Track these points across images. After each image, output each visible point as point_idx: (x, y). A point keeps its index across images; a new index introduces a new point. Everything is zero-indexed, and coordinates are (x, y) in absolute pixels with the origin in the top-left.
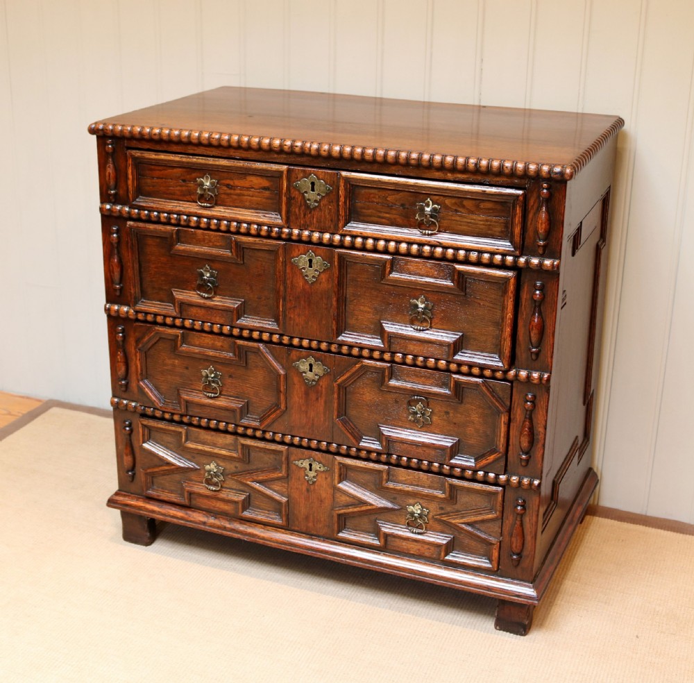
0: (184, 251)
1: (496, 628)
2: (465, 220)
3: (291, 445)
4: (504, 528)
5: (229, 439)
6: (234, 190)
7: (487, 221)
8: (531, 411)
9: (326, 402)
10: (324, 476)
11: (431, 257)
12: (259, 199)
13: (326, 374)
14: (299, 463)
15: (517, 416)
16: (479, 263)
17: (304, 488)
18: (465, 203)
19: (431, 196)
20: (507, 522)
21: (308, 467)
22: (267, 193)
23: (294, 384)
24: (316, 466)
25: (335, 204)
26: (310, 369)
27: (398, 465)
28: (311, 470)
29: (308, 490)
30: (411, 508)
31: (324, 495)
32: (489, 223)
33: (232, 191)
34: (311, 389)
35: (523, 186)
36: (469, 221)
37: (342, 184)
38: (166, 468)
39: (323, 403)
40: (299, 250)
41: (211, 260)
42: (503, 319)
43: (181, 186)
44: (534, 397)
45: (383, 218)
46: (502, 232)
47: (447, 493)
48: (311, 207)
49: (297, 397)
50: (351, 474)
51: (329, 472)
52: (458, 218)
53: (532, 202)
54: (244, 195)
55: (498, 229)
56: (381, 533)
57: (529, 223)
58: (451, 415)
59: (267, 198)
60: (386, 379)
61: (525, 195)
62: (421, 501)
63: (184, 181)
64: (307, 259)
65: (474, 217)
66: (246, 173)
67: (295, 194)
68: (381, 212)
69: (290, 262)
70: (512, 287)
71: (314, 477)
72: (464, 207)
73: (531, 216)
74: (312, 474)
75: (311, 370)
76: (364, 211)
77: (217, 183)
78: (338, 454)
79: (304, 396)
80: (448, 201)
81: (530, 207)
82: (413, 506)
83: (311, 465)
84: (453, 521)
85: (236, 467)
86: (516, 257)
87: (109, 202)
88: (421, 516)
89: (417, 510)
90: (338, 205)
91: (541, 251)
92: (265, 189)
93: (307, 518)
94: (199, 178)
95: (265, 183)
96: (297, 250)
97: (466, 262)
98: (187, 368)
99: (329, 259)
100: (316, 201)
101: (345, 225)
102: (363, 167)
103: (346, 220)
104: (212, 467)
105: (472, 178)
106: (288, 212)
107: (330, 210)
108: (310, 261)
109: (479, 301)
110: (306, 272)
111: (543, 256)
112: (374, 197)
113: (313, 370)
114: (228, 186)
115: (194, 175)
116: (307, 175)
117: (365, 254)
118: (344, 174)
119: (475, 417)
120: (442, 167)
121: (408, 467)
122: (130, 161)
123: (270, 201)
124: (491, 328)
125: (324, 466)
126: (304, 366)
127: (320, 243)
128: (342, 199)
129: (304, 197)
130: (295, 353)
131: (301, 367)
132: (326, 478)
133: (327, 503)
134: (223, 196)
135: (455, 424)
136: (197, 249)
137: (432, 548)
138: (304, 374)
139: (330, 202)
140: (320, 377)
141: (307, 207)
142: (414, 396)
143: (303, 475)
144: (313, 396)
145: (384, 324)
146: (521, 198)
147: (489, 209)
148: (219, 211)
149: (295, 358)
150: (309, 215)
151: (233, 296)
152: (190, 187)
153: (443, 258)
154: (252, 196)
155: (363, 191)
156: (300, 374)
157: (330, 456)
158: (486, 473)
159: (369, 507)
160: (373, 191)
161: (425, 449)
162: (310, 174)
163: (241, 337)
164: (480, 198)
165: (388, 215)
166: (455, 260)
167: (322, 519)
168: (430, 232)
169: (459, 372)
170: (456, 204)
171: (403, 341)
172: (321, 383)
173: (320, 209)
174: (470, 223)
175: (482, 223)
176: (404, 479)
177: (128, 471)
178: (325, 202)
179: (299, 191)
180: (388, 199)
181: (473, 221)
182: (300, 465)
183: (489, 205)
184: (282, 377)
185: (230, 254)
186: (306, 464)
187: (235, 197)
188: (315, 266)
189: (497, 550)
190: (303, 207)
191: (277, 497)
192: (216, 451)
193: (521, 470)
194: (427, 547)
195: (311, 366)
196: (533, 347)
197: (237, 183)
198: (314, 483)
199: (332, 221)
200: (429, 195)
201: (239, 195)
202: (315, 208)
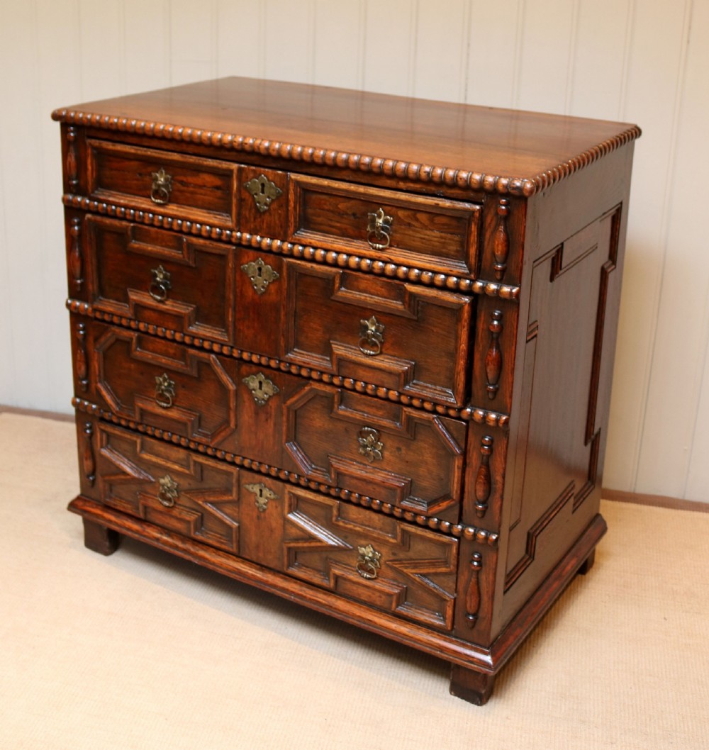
0: (138, 249)
1: (451, 694)
2: (418, 235)
3: (242, 467)
4: (459, 584)
5: (181, 454)
6: (188, 187)
7: (441, 237)
8: (488, 457)
9: (275, 424)
10: (274, 505)
11: (382, 274)
12: (211, 198)
13: (277, 395)
14: (250, 487)
15: (473, 461)
16: (431, 285)
17: (255, 514)
18: (419, 216)
19: (384, 206)
20: (462, 577)
21: (258, 493)
22: (219, 193)
23: (244, 402)
24: (266, 492)
25: (284, 208)
26: (259, 386)
27: (348, 501)
28: (261, 495)
29: (258, 518)
30: (362, 550)
31: (274, 525)
32: (443, 240)
33: (185, 189)
34: (260, 409)
35: (479, 201)
36: (422, 236)
37: (291, 187)
38: (123, 477)
39: (272, 425)
40: (248, 257)
41: (165, 261)
42: (456, 349)
43: (137, 180)
44: (492, 441)
45: (334, 227)
46: (457, 251)
47: (399, 538)
48: (262, 211)
49: (247, 417)
50: (302, 505)
51: (279, 500)
52: (411, 233)
53: (489, 219)
54: (196, 193)
55: (454, 248)
56: (331, 574)
57: (486, 243)
58: (403, 452)
59: (220, 198)
60: (336, 406)
61: (481, 211)
62: (373, 544)
63: (140, 174)
64: (257, 267)
65: (428, 232)
66: (198, 170)
67: (245, 195)
68: (331, 220)
69: (240, 269)
70: (466, 315)
71: (265, 504)
72: (417, 220)
73: (487, 236)
74: (262, 500)
75: (260, 388)
76: (314, 218)
77: (172, 179)
78: (288, 481)
79: (254, 415)
80: (401, 213)
81: (487, 225)
82: (365, 548)
83: (261, 491)
84: (405, 570)
85: (189, 484)
86: (473, 281)
87: (71, 192)
88: (372, 560)
89: (368, 551)
90: (288, 210)
91: (498, 277)
92: (218, 188)
93: (258, 547)
94: (154, 172)
95: (217, 182)
96: (246, 257)
97: (418, 282)
98: (142, 374)
99: (278, 268)
100: (266, 204)
101: (295, 232)
102: (313, 170)
103: (295, 227)
104: (166, 481)
105: (424, 188)
106: (239, 214)
107: (280, 215)
108: (260, 269)
109: (432, 328)
110: (256, 281)
111: (501, 282)
112: (325, 204)
113: (263, 389)
114: (182, 182)
115: (150, 169)
116: (257, 176)
117: (315, 265)
118: (293, 176)
119: (428, 457)
120: (393, 175)
121: (358, 505)
122: (89, 151)
123: (221, 201)
124: (444, 359)
125: (275, 494)
126: (253, 383)
127: (269, 251)
128: (292, 204)
129: (254, 198)
130: (244, 368)
131: (251, 384)
132: (276, 507)
133: (278, 534)
134: (177, 193)
135: (407, 462)
136: (150, 248)
137: (383, 597)
138: (253, 392)
139: (281, 206)
140: (270, 396)
141: (257, 210)
142: (365, 427)
143: (254, 501)
144: (263, 417)
145: (333, 346)
146: (477, 214)
147: (444, 224)
148: (172, 209)
149: (245, 373)
150: (259, 220)
151: (187, 301)
152: (146, 181)
153: (394, 276)
154: (205, 195)
155: (314, 196)
156: (250, 391)
157: (281, 484)
158: (440, 521)
159: (319, 544)
160: (324, 197)
161: (375, 486)
162: (260, 175)
163: (193, 346)
164: (434, 212)
165: (338, 225)
166: (406, 279)
167: (273, 551)
168: (381, 246)
169: (410, 405)
170: (408, 216)
171: (351, 366)
172: (270, 403)
173: (270, 214)
174: (424, 239)
175: (436, 239)
176: (355, 517)
177: (88, 476)
178: (275, 206)
179: (250, 193)
180: (339, 206)
181: (426, 237)
182: (250, 489)
183: (444, 220)
184: (232, 393)
185: (181, 256)
186: (256, 489)
187: (189, 195)
188: (264, 275)
189: (452, 607)
190: (253, 211)
191: (228, 521)
192: (169, 465)
193: (477, 522)
194: (378, 594)
195: (260, 383)
196: (491, 385)
197: (191, 179)
198: (264, 510)
199: (281, 227)
200: (381, 205)
201: (192, 193)
202: (265, 212)
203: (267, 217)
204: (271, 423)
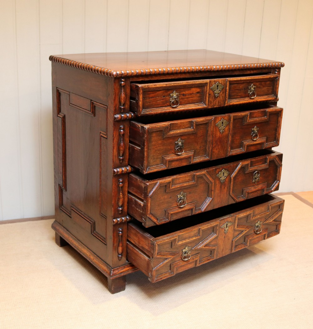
2: (262, 90)
6: (186, 96)
7: (268, 89)
12: (196, 98)
17: (223, 237)
18: (262, 83)
22: (198, 95)
23: (217, 185)
24: (229, 224)
25: (224, 93)
28: (227, 227)
29: (225, 237)
34: (222, 185)
37: (228, 84)
40: (219, 119)
43: (163, 99)
45: (238, 95)
46: (271, 92)
47: (270, 211)
49: (217, 191)
51: (233, 224)
52: (260, 90)
54: (189, 98)
55: (270, 91)
59: (199, 97)
60: (249, 168)
63: (164, 96)
66: (191, 87)
67: (211, 92)
68: (238, 93)
69: (215, 126)
72: (262, 85)
74: (227, 229)
76: (232, 94)
77: (179, 94)
79: (220, 189)
80: (258, 84)
83: (227, 225)
84: (270, 222)
89: (258, 224)
90: (226, 94)
92: (198, 93)
94: (171, 93)
95: (198, 90)
98: (171, 197)
99: (229, 120)
100: (218, 94)
101: (228, 101)
104: (186, 249)
106: (208, 101)
107: (223, 96)
108: (222, 123)
113: (224, 175)
114: (183, 95)
115: (169, 93)
116: (216, 83)
118: (229, 79)
122: (141, 91)
123: (199, 98)
125: (232, 222)
128: (228, 90)
129: (214, 93)
131: (220, 176)
132: (232, 228)
134: (181, 100)
135: (266, 177)
138: (221, 179)
139: (223, 93)
140: (226, 177)
141: (215, 97)
143: (224, 231)
145: (244, 143)
147: (268, 84)
149: (218, 172)
150: (215, 101)
151: (190, 150)
152: (167, 99)
154: (193, 98)
160: (235, 85)
165: (240, 94)
168: (253, 97)
172: (227, 180)
178: (221, 93)
179: (213, 91)
180: (240, 87)
181: (264, 90)
182: (223, 227)
184: (213, 184)
187: (186, 99)
190: (213, 98)
191: (213, 247)
195: (223, 173)
197: (187, 92)
199: (223, 101)
200: (252, 83)
201: (187, 98)
202: (218, 96)
203: (218, 99)
204: (226, 188)
